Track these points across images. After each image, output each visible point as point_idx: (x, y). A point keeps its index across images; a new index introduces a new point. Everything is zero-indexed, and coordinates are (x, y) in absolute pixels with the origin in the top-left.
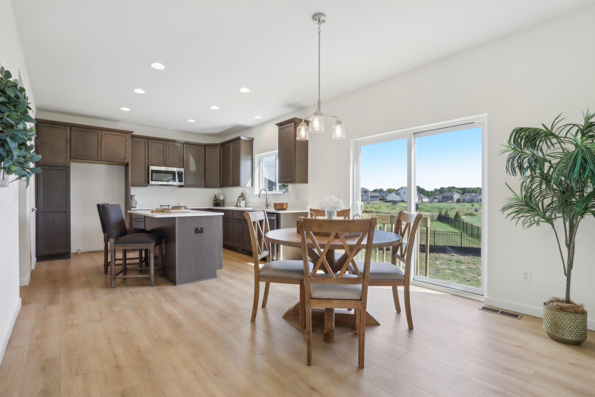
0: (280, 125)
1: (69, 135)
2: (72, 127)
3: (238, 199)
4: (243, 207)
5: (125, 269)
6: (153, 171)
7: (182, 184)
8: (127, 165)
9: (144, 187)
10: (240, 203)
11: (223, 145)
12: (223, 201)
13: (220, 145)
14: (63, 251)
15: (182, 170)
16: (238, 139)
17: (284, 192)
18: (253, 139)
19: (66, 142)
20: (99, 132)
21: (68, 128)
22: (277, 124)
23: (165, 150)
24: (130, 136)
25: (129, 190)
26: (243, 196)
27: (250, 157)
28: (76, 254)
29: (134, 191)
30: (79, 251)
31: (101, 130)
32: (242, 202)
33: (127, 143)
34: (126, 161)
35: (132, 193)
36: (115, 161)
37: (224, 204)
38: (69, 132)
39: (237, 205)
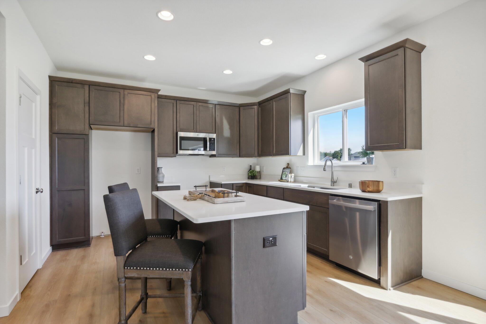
0: (366, 59)
1: (88, 95)
2: (90, 86)
3: (283, 171)
4: (291, 182)
5: (145, 296)
6: (182, 138)
7: (214, 153)
8: (153, 131)
9: (172, 157)
10: (286, 176)
11: (260, 104)
12: (260, 172)
13: (258, 104)
14: (81, 238)
15: (214, 136)
16: (287, 92)
17: (364, 163)
18: (305, 92)
19: (84, 103)
20: (122, 91)
21: (87, 87)
22: (361, 59)
23: (195, 112)
24: (156, 95)
25: (155, 161)
26: (289, 167)
27: (300, 116)
28: (99, 237)
29: (161, 162)
30: (103, 234)
31: (124, 89)
32: (290, 175)
33: (153, 104)
34: (152, 126)
35: (159, 165)
36: (140, 126)
37: (260, 176)
38: (87, 92)
39: (281, 179)
